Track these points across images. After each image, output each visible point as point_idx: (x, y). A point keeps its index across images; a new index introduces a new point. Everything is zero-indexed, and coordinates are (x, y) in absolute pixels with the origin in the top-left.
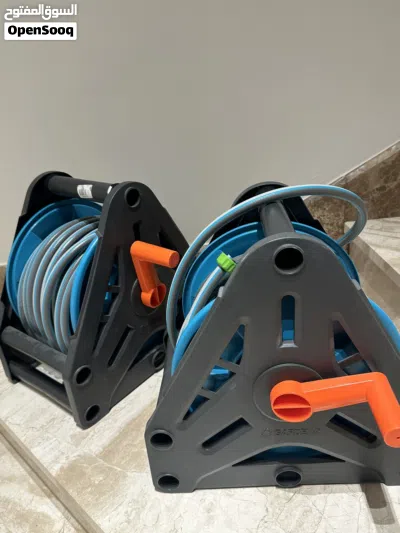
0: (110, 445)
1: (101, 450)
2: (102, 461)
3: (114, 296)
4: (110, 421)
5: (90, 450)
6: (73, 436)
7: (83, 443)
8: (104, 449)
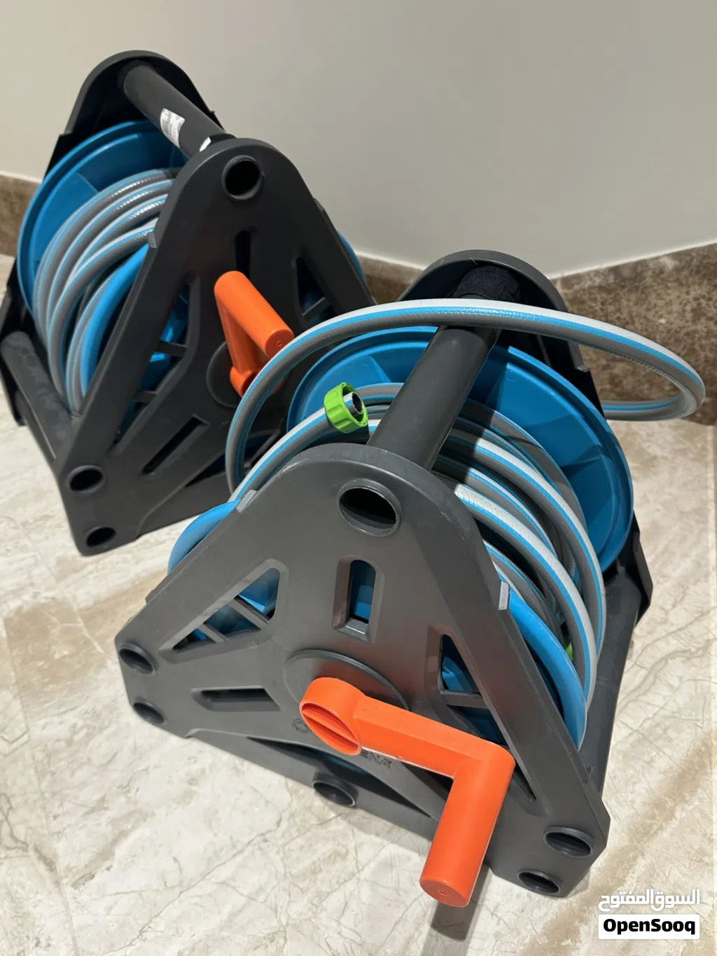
0: (106, 601)
1: (90, 604)
2: (80, 623)
3: (174, 361)
4: (129, 556)
5: (75, 597)
6: (61, 561)
7: (70, 580)
8: (95, 604)
